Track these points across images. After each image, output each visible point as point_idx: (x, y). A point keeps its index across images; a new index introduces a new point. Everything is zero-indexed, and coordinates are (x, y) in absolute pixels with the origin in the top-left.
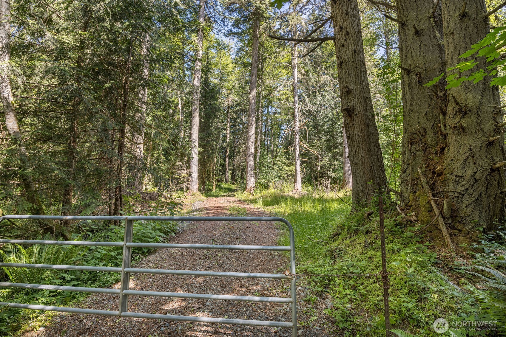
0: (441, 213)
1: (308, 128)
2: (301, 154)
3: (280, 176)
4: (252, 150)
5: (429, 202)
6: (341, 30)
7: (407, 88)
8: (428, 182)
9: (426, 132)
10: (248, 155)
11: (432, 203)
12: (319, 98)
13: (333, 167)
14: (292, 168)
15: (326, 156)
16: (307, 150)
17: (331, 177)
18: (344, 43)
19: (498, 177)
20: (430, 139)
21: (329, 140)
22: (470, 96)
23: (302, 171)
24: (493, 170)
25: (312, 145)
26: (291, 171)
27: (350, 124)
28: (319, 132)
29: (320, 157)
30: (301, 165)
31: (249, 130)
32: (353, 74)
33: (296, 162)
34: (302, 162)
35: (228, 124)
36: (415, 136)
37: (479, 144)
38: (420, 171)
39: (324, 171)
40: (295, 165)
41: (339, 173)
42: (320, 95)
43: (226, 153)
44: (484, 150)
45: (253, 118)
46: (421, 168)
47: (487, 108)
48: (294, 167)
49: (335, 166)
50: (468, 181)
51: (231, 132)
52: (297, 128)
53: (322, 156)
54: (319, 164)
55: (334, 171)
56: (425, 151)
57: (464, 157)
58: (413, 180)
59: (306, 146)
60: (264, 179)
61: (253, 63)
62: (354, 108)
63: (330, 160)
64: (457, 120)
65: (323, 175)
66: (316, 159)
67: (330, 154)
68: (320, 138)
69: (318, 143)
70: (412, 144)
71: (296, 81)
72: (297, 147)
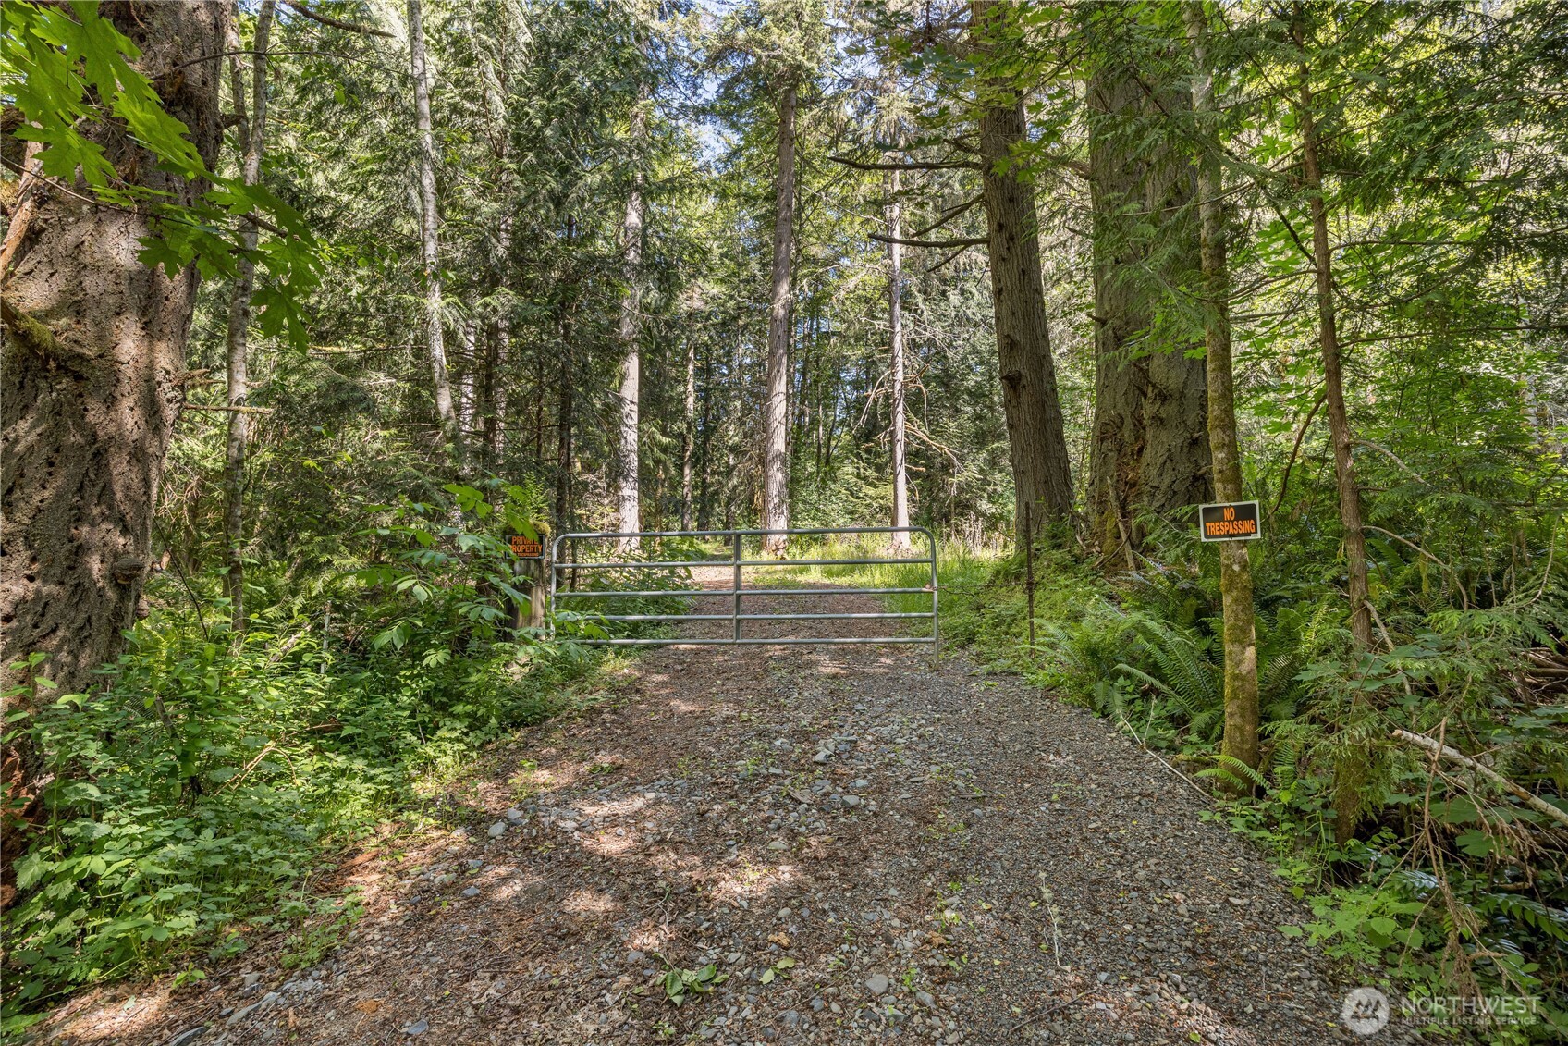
0: (1129, 538)
1: (926, 386)
2: (907, 454)
3: (851, 513)
4: (779, 444)
5: (1116, 526)
6: (1000, 230)
7: (1100, 346)
8: (1118, 497)
9: (1122, 422)
10: (770, 457)
11: (1120, 525)
12: (955, 298)
13: (990, 489)
14: (883, 490)
15: (973, 461)
16: (923, 442)
17: (984, 515)
18: (1005, 254)
19: (1203, 487)
20: (1127, 433)
21: (979, 417)
22: (1173, 374)
23: (911, 500)
24: (1196, 478)
25: (937, 431)
26: (883, 498)
27: (1014, 403)
28: (954, 396)
29: (956, 462)
30: (908, 482)
31: (771, 390)
32: (1019, 314)
33: (896, 476)
34: (912, 475)
35: (691, 367)
36: (1109, 428)
37: (1179, 441)
38: (1109, 481)
39: (968, 500)
40: (895, 482)
41: (1005, 505)
42: (956, 292)
43: (685, 451)
44: (1186, 450)
45: (781, 359)
46: (1112, 477)
47: (1192, 392)
48: (890, 489)
49: (995, 485)
50: (1165, 493)
51: (698, 389)
52: (898, 386)
53: (961, 459)
54: (955, 480)
55: (991, 499)
56: (1119, 451)
57: (1161, 460)
58: (1100, 495)
59: (923, 433)
60: (813, 519)
61: (782, 210)
62: (1020, 375)
63: (981, 471)
64: (1157, 407)
65: (964, 507)
66: (947, 467)
67: (984, 454)
68: (958, 411)
69: (952, 426)
70: (1102, 440)
71: (897, 264)
72: (900, 435)
